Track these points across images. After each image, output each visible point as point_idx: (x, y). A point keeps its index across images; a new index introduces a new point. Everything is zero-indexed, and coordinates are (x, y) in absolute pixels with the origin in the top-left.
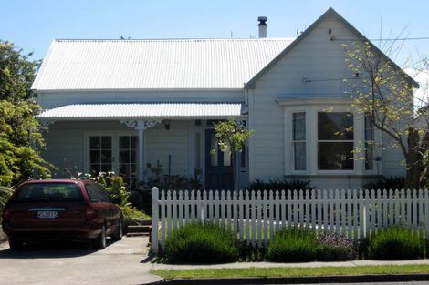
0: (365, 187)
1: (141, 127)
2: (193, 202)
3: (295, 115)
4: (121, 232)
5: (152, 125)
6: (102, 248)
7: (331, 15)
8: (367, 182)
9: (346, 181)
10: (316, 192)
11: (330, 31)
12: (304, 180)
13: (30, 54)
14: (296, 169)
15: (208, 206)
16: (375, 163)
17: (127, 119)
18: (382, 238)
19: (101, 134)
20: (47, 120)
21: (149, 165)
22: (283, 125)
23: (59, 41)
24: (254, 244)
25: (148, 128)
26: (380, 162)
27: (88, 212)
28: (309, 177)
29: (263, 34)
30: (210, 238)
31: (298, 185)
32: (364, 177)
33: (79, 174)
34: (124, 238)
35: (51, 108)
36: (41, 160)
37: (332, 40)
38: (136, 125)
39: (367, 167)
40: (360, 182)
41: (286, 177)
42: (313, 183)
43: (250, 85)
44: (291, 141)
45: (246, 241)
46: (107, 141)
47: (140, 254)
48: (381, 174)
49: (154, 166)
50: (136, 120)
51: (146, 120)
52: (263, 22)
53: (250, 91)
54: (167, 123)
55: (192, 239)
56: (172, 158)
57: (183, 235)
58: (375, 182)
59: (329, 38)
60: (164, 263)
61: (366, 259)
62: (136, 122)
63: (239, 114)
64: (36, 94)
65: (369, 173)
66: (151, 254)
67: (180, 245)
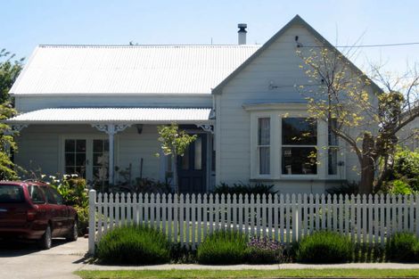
0: (328, 191)
1: (111, 131)
2: (129, 204)
3: (260, 120)
4: (76, 233)
5: (122, 129)
6: (45, 248)
7: (297, 22)
8: (330, 186)
9: (308, 186)
10: (279, 196)
11: (297, 38)
12: (268, 184)
13: (22, 60)
14: (261, 173)
15: (143, 208)
16: (338, 167)
17: (98, 123)
18: (311, 241)
19: (75, 137)
20: (21, 123)
21: (117, 169)
22: (249, 130)
23: (43, 46)
24: (188, 247)
25: (119, 133)
26: (343, 168)
27: (30, 214)
28: (272, 181)
29: (242, 41)
30: (141, 240)
31: (261, 189)
32: (327, 182)
33: (43, 176)
34: (79, 239)
35: (26, 111)
36: (10, 163)
37: (298, 46)
38: (107, 129)
39: (331, 171)
40: (322, 187)
41: (251, 180)
42: (277, 187)
43: (218, 91)
44: (257, 145)
45: (179, 244)
46: (82, 144)
47: (77, 254)
48: (345, 178)
49: (123, 169)
50: (106, 124)
51: (116, 124)
52: (242, 29)
53: (218, 97)
54: (140, 127)
55: (123, 240)
56: (144, 162)
57: (115, 237)
58: (337, 186)
59: (296, 45)
60: (97, 264)
61: (294, 262)
62: (106, 126)
63: (207, 119)
64: (14, 99)
65: (333, 177)
66: (88, 255)
67: (111, 247)
